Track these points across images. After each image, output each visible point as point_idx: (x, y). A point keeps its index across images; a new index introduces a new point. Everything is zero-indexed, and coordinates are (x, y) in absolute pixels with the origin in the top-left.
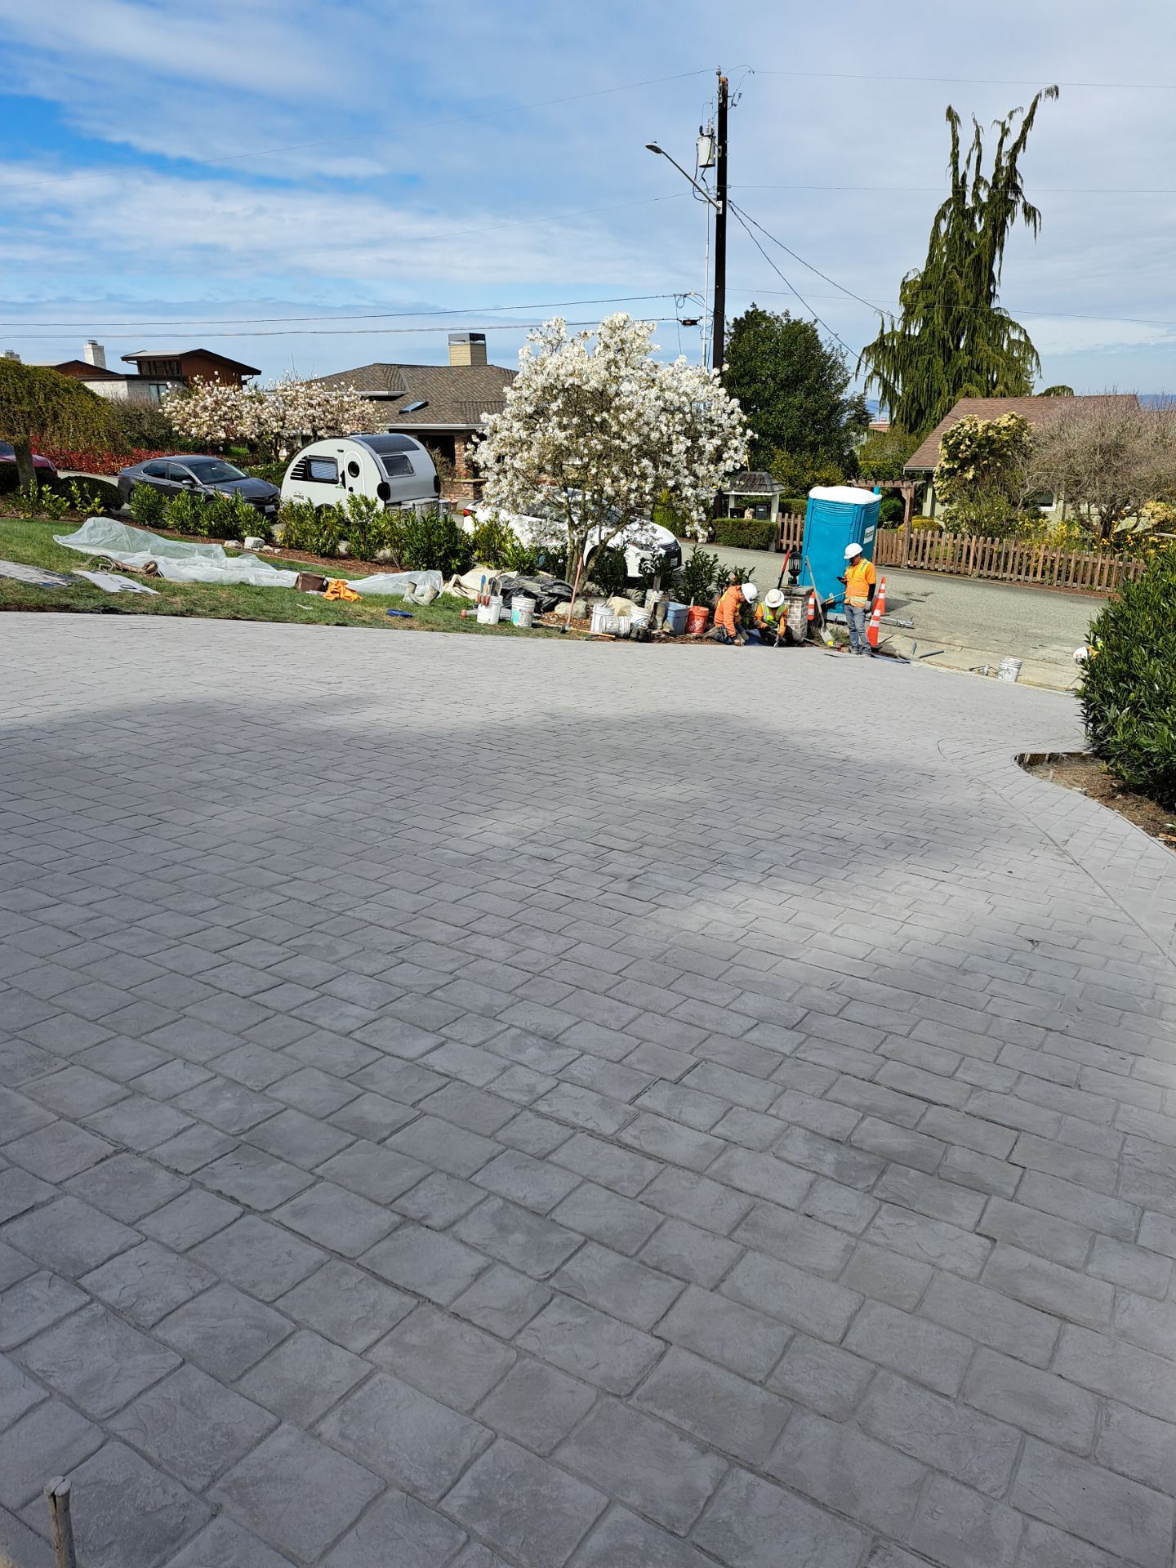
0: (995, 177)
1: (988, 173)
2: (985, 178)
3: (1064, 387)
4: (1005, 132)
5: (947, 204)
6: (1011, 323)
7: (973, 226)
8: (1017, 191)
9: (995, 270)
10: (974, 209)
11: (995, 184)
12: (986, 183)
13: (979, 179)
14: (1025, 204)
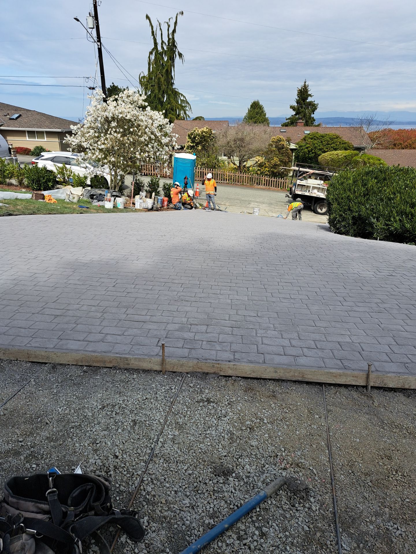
0: (168, 41)
1: (166, 40)
2: (165, 41)
3: (201, 117)
4: (169, 26)
5: (153, 50)
6: (180, 93)
7: (163, 58)
8: (176, 47)
9: (173, 74)
10: (163, 52)
11: (169, 44)
12: (165, 43)
13: (163, 42)
14: (178, 52)
